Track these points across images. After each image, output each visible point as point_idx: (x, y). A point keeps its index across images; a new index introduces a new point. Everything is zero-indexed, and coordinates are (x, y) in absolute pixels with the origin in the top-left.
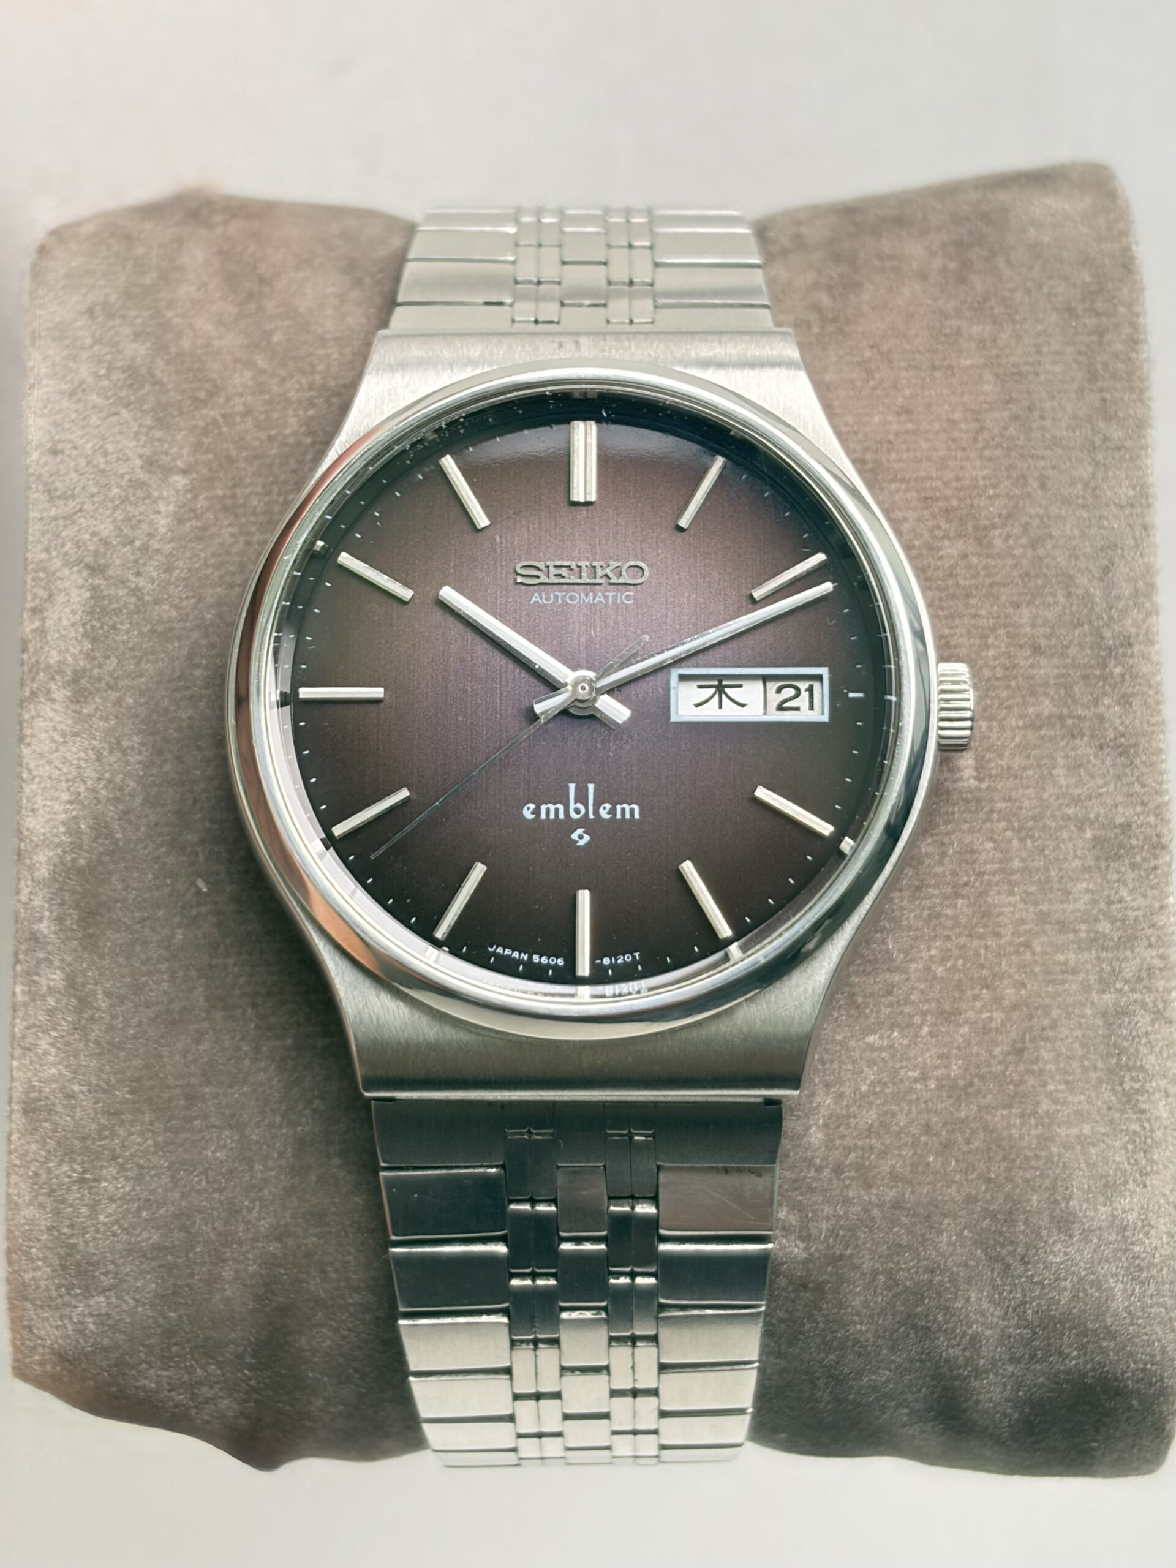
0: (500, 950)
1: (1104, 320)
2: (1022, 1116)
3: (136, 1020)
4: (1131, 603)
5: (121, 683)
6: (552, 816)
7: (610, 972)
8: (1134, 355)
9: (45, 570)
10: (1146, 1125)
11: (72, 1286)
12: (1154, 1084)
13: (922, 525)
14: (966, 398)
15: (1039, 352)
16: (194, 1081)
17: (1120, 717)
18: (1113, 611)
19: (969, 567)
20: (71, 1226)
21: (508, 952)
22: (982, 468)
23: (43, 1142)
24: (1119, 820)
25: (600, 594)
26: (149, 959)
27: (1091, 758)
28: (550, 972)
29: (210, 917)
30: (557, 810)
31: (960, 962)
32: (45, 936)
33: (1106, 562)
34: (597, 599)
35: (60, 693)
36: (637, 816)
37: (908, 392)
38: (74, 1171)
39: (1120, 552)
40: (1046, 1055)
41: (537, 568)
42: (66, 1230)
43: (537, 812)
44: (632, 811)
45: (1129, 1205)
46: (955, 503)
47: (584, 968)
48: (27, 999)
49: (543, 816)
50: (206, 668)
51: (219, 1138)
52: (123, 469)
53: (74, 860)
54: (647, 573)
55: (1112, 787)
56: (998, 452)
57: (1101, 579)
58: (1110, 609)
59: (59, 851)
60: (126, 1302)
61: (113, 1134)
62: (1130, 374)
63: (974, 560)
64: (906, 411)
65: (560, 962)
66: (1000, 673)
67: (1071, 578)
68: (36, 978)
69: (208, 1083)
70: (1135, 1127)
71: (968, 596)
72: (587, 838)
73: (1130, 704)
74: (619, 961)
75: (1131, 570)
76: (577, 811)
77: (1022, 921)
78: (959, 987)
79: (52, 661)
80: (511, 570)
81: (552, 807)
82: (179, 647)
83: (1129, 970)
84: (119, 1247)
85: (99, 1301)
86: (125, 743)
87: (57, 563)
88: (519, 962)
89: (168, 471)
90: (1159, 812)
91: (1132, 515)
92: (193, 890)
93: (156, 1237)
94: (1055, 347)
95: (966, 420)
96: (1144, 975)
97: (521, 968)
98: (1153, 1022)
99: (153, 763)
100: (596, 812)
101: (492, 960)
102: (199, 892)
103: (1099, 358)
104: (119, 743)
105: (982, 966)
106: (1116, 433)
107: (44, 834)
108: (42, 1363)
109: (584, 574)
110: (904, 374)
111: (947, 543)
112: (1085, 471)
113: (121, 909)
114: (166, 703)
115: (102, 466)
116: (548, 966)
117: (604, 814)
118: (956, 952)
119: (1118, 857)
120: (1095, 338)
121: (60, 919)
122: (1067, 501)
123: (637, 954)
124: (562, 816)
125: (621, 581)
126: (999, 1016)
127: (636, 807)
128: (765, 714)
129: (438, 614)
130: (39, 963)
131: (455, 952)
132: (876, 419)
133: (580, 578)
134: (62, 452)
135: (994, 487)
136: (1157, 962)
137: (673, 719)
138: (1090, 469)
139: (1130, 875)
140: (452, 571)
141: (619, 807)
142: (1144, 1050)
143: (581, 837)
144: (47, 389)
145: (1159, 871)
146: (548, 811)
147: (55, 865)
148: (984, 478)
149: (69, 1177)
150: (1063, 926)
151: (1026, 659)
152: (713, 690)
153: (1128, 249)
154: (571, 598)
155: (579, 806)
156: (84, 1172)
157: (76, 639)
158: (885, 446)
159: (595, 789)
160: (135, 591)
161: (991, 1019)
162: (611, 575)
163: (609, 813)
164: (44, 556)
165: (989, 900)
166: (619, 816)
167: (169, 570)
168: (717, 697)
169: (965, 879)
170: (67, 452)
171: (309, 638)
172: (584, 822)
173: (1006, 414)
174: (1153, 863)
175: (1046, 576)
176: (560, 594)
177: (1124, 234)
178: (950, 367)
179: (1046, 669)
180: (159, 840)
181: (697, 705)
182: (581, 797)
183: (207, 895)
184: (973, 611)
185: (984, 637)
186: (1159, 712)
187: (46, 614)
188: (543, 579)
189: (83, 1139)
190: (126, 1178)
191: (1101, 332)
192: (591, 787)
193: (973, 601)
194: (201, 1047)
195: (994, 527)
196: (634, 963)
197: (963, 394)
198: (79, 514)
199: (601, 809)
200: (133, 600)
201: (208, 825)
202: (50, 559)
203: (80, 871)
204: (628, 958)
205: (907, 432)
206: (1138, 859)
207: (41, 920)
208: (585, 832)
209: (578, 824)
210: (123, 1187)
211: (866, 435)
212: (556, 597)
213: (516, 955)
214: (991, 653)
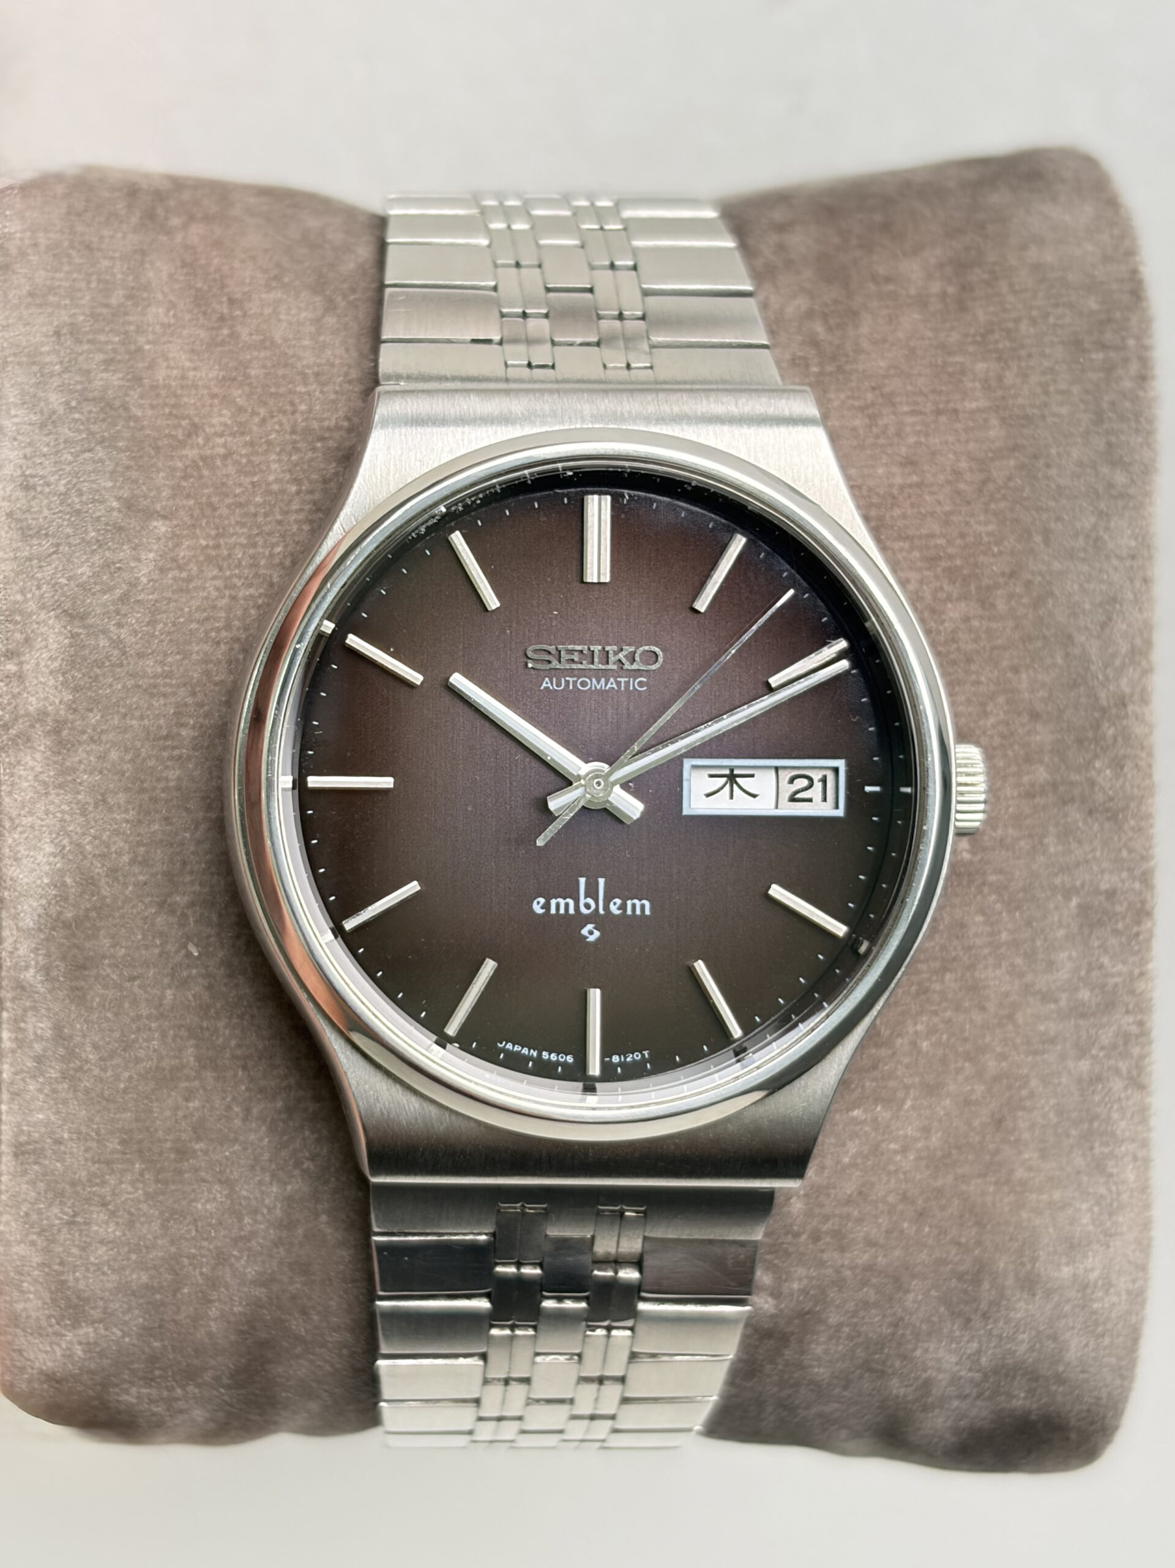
0: (509, 1046)
1: (1112, 354)
2: (997, 1183)
3: (126, 1075)
4: (1127, 661)
5: (104, 738)
6: (562, 911)
7: (619, 1070)
8: (1141, 393)
9: (21, 613)
10: (1114, 1188)
11: (63, 1317)
12: (1123, 1148)
13: (925, 587)
14: (971, 446)
15: (1046, 393)
16: (184, 1136)
17: (1111, 779)
18: (1109, 670)
19: (970, 630)
20: (62, 1263)
21: (517, 1048)
22: (986, 523)
23: (33, 1183)
24: (1104, 886)
25: (612, 680)
26: (139, 1017)
27: (1080, 824)
28: (560, 1069)
29: (200, 980)
30: (567, 905)
31: (945, 1037)
32: (31, 985)
33: (1104, 618)
34: (609, 686)
35: (42, 743)
36: (647, 912)
37: (912, 440)
38: (65, 1213)
39: (1118, 607)
40: (1022, 1125)
41: (549, 653)
42: (56, 1267)
43: (547, 906)
44: (643, 907)
45: (1092, 1265)
46: (958, 562)
47: (595, 1068)
48: (14, 1045)
49: (553, 911)
50: (194, 727)
51: (209, 1191)
52: (100, 511)
53: (60, 913)
54: (661, 659)
55: (1098, 854)
56: (1002, 505)
57: (1098, 637)
58: (1106, 668)
59: (44, 902)
60: (113, 1333)
61: (104, 1183)
62: (1137, 415)
63: (976, 623)
64: (910, 463)
65: (570, 1059)
66: (997, 741)
67: (1070, 637)
68: (22, 1025)
69: (199, 1139)
70: (1102, 1190)
71: (969, 660)
72: (597, 934)
73: (1122, 768)
74: (628, 1059)
75: (1128, 626)
76: (588, 906)
77: (1007, 994)
78: (944, 1061)
79: (31, 709)
80: (521, 653)
81: (562, 902)
82: (165, 705)
83: (1106, 1036)
84: (110, 1286)
85: (87, 1331)
86: (111, 800)
87: (32, 606)
88: (530, 1058)
89: (149, 514)
90: (1146, 879)
91: (1132, 567)
92: (183, 952)
93: (145, 1278)
94: (1062, 386)
95: (971, 470)
96: (1120, 1042)
97: (530, 1064)
98: (1126, 1088)
99: (140, 822)
100: (606, 907)
101: (502, 1056)
102: (189, 954)
103: (1106, 398)
104: (104, 801)
105: (965, 1040)
106: (1120, 478)
107: (27, 884)
108: (30, 1381)
109: (596, 660)
110: (910, 420)
111: (949, 605)
112: (1087, 522)
113: (110, 966)
114: (151, 763)
115: (78, 507)
116: (558, 1063)
117: (614, 909)
118: (942, 1026)
119: (1100, 923)
120: (1102, 375)
121: (46, 970)
122: (1071, 555)
123: (646, 1053)
124: (572, 911)
125: (635, 666)
126: (980, 1089)
127: (647, 903)
128: (777, 807)
129: (447, 698)
130: (25, 1010)
131: (465, 1048)
132: (880, 471)
133: (593, 663)
134: (34, 488)
135: (998, 543)
136: (1134, 1029)
137: (686, 811)
138: (1093, 519)
139: (1113, 941)
140: (460, 653)
141: (629, 903)
142: (1115, 1116)
143: (591, 933)
144: (16, 420)
145: (1141, 937)
146: (558, 906)
147: (39, 916)
148: (988, 534)
149: (61, 1219)
150: (1046, 997)
151: (1023, 725)
152: (724, 780)
153: (1135, 271)
154: (583, 684)
155: (590, 901)
156: (75, 1215)
157: (56, 688)
158: (890, 501)
159: (606, 883)
160: (117, 643)
161: (972, 1091)
162: (624, 660)
163: (619, 909)
164: (19, 597)
165: (977, 974)
166: (629, 912)
167: (152, 623)
168: (728, 787)
169: (954, 954)
170: (39, 489)
171: (315, 723)
172: (594, 918)
173: (1012, 463)
174: (1135, 929)
175: (1045, 637)
176: (571, 680)
177: (1131, 253)
178: (955, 411)
179: (1043, 735)
180: (147, 900)
181: (708, 795)
182: (592, 892)
183: (198, 958)
184: (974, 677)
185: (983, 705)
186: (1150, 776)
187: (23, 659)
188: (555, 664)
189: (73, 1184)
190: (117, 1224)
191: (1109, 368)
192: (601, 881)
193: (973, 667)
194: (191, 1105)
195: (997, 586)
196: (644, 1061)
197: (967, 442)
198: (54, 556)
199: (612, 904)
200: (116, 652)
201: (197, 888)
202: (26, 601)
203: (66, 925)
204: (637, 1056)
205: (910, 486)
206: (1120, 926)
207: (27, 968)
208: (595, 928)
209: (587, 919)
210: (112, 1231)
211: (870, 490)
212: (567, 682)
213: (525, 1051)
214: (991, 720)
